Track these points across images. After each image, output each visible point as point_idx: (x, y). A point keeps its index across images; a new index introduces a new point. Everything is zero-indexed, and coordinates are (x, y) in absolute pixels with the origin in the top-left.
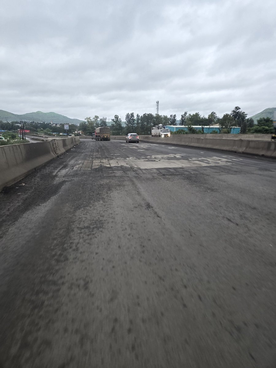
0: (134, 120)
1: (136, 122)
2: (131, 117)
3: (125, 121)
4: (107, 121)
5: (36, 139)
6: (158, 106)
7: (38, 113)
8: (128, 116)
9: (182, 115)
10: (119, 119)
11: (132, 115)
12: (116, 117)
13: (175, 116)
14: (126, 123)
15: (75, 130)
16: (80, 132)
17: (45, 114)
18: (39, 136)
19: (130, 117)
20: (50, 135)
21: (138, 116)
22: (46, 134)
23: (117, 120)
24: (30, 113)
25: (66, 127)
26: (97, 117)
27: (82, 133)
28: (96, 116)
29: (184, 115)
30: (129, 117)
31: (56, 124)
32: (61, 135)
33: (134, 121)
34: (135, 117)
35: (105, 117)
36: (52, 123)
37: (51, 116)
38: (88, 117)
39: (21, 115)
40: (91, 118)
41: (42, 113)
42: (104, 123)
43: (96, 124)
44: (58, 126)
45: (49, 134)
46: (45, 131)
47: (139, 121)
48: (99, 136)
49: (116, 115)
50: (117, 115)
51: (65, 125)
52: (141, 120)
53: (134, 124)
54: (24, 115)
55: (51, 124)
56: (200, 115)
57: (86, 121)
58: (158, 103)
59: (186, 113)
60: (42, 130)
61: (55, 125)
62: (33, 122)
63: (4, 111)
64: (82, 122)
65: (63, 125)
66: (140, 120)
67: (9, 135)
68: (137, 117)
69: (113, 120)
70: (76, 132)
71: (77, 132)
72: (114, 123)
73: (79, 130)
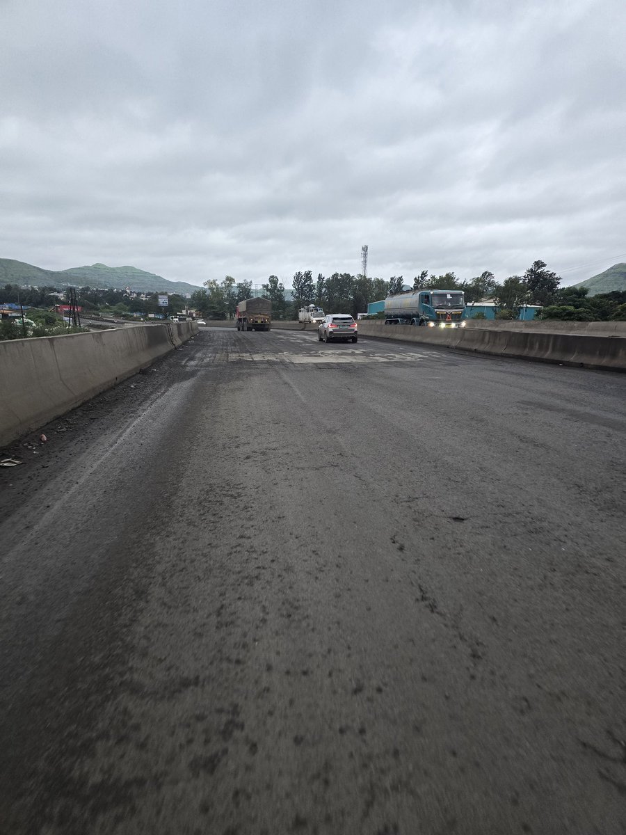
0: (311, 287)
1: (315, 291)
2: (306, 281)
3: (292, 288)
4: (253, 287)
5: (98, 325)
6: (365, 256)
7: (97, 268)
8: (298, 278)
9: (416, 279)
10: (278, 286)
11: (308, 276)
12: (273, 280)
13: (400, 279)
14: (294, 294)
15: (181, 308)
16: (192, 311)
17: (113, 269)
18: (103, 321)
19: (303, 281)
20: (126, 317)
21: (320, 278)
22: (117, 315)
23: (275, 287)
24: (79, 268)
25: (163, 301)
26: (230, 280)
27: (196, 315)
28: (228, 277)
29: (420, 279)
30: (301, 281)
31: (139, 294)
32: (150, 319)
33: (311, 290)
34: (315, 281)
35: (249, 281)
36: (128, 291)
37: (127, 276)
38: (212, 280)
39: (58, 273)
40: (217, 282)
41: (106, 268)
42: (245, 291)
43: (228, 295)
44: (143, 298)
45: (124, 316)
46: (115, 308)
47: (324, 290)
48: (244, 319)
49: (272, 277)
50: (275, 275)
51: (160, 296)
52: (328, 288)
53: (312, 296)
54: (66, 273)
55: (126, 292)
56: (456, 278)
57: (206, 287)
58: (365, 249)
59: (424, 274)
60: (107, 307)
61: (135, 295)
62: (88, 289)
63: (21, 263)
64: (198, 290)
65: (155, 297)
66: (325, 287)
68: (320, 280)
69: (264, 286)
70: (184, 312)
71: (187, 311)
72: (269, 293)
73: (191, 307)
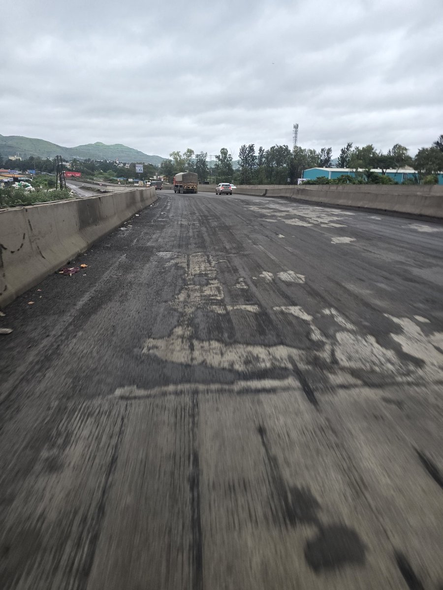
0: (253, 158)
1: (257, 161)
2: (249, 152)
3: (239, 159)
4: (208, 159)
5: (88, 187)
6: (296, 133)
7: (98, 145)
8: (243, 150)
9: (342, 150)
10: (228, 156)
11: (251, 148)
12: (224, 152)
13: (329, 150)
14: (240, 163)
15: (153, 174)
16: (161, 177)
17: (108, 146)
18: (94, 184)
19: (247, 152)
20: (112, 181)
21: (261, 150)
22: (107, 179)
23: (225, 157)
24: (85, 145)
25: (139, 169)
26: (190, 152)
27: (164, 179)
28: (188, 149)
29: (346, 150)
30: (245, 152)
31: (125, 164)
32: (130, 183)
33: (253, 160)
34: (257, 153)
35: (205, 152)
36: (118, 162)
37: (118, 151)
38: (176, 152)
39: (71, 149)
40: (180, 154)
41: (103, 145)
42: (202, 162)
43: (189, 164)
44: (127, 166)
45: (110, 180)
46: (106, 174)
47: (264, 159)
48: (181, 186)
49: (223, 149)
50: (225, 148)
51: (137, 165)
52: (267, 158)
53: (254, 165)
54: (76, 149)
55: (116, 163)
56: (374, 149)
57: (172, 158)
58: (296, 127)
59: (349, 146)
60: (101, 174)
61: (122, 165)
62: (89, 160)
63: (46, 141)
64: (165, 160)
65: (133, 166)
66: (265, 157)
67: (46, 180)
68: (260, 152)
69: (218, 157)
70: (155, 177)
71: (157, 177)
72: (220, 162)
73: (161, 174)
